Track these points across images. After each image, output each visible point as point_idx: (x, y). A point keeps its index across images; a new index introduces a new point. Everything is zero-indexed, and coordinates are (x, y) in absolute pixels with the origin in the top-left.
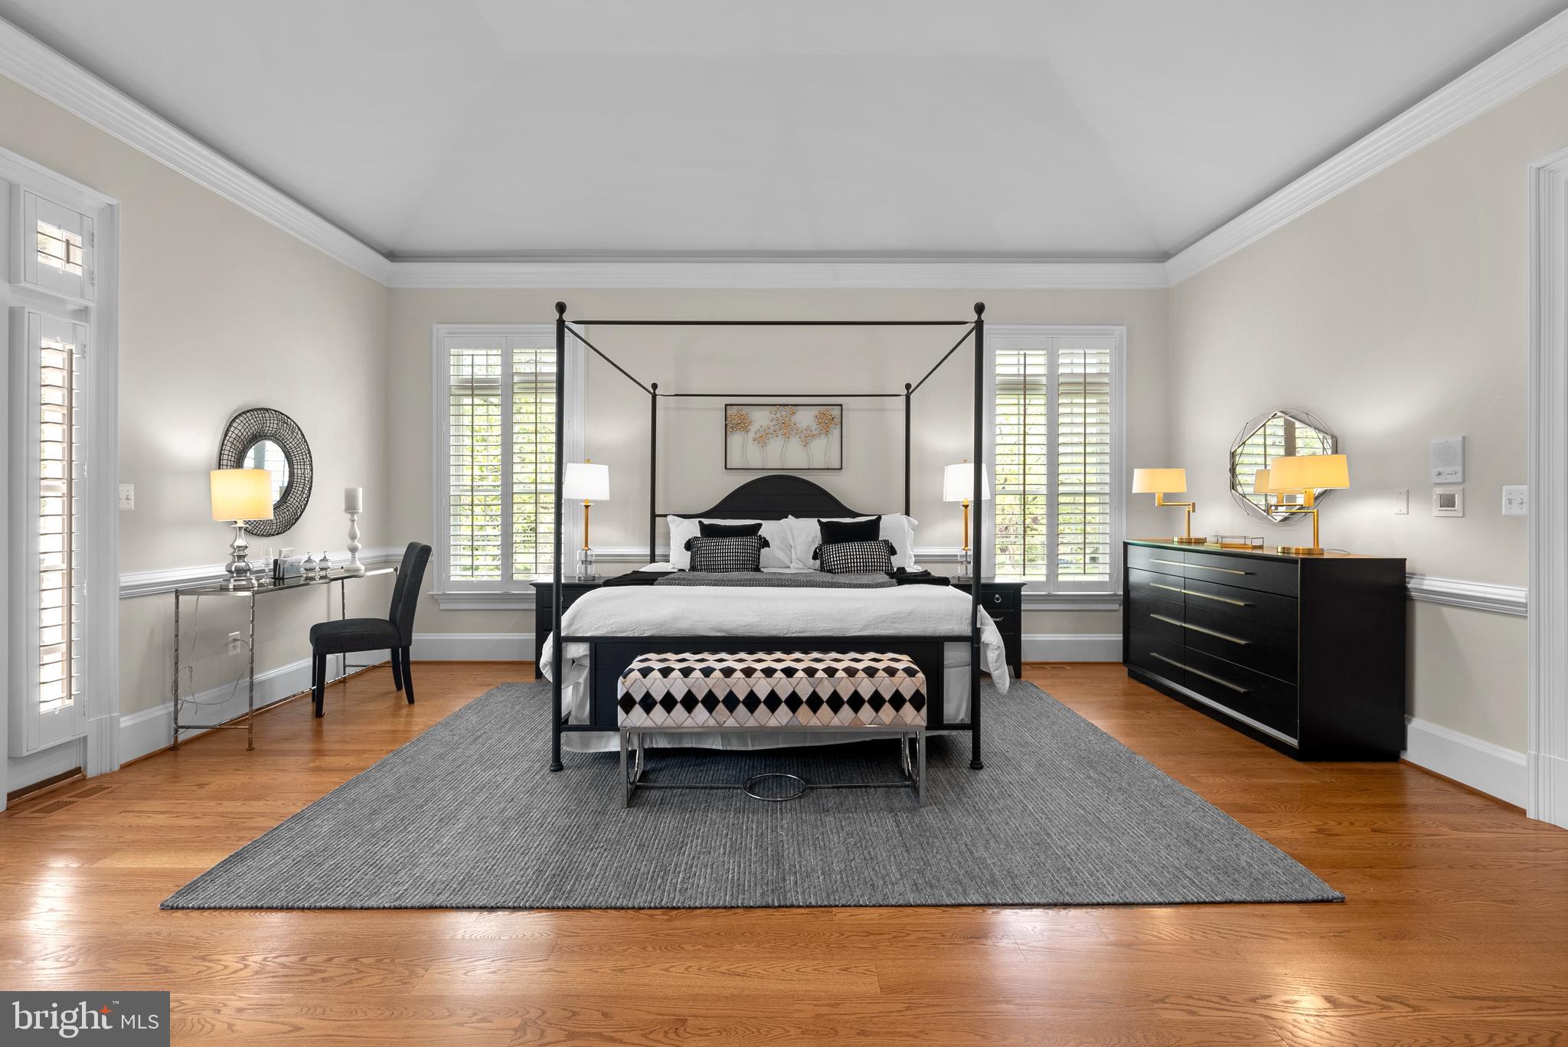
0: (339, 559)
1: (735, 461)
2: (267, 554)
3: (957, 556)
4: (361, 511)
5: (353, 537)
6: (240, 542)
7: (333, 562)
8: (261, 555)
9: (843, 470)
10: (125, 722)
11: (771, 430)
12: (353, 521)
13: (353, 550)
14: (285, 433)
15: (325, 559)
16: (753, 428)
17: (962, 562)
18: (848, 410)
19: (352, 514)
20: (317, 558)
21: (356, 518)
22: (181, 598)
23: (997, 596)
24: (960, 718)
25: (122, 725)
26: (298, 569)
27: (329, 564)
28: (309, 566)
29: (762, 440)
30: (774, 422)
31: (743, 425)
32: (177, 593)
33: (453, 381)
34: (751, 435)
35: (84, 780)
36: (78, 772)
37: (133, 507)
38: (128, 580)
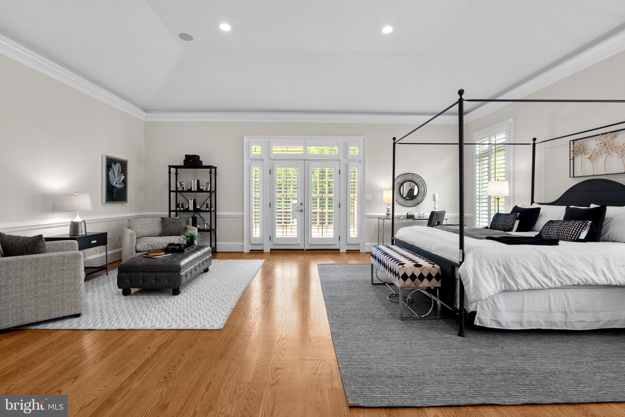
4: (437, 200)
5: (435, 208)
6: (389, 207)
12: (435, 203)
14: (415, 179)
19: (435, 201)
21: (436, 202)
25: (367, 244)
26: (414, 216)
27: (425, 216)
28: (419, 216)
29: (592, 158)
31: (582, 151)
32: (379, 218)
33: (478, 153)
34: (587, 156)
35: (360, 252)
36: (359, 250)
37: (371, 199)
38: (368, 214)
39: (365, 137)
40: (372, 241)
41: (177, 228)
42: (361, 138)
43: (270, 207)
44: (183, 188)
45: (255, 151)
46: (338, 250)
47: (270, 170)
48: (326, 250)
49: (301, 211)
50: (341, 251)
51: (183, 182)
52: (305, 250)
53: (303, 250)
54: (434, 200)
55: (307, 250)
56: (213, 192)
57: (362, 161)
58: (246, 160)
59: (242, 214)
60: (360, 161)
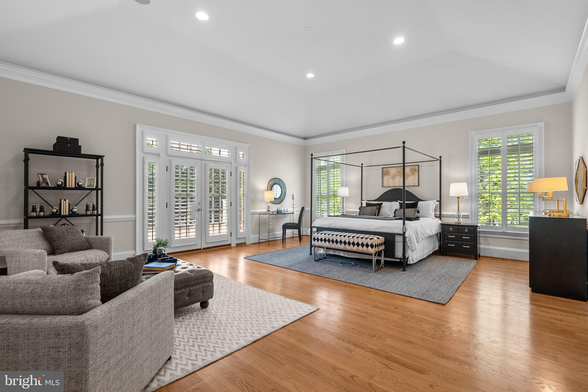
0: (290, 210)
1: (385, 185)
2: (275, 208)
3: (455, 215)
4: (295, 199)
5: (294, 205)
6: (269, 205)
7: (289, 211)
8: (274, 208)
9: (419, 186)
10: (252, 236)
11: (396, 175)
12: (293, 201)
13: (294, 208)
14: (280, 183)
15: (287, 210)
16: (391, 174)
17: (457, 217)
18: (421, 166)
19: (293, 200)
20: (286, 209)
22: (260, 215)
23: (466, 229)
24: (400, 256)
25: (251, 237)
26: (281, 211)
27: (288, 210)
28: (284, 211)
29: (393, 178)
30: (397, 172)
31: (388, 173)
32: (260, 214)
33: (317, 167)
34: (390, 176)
35: (246, 244)
36: (245, 243)
37: (253, 198)
38: (252, 211)
39: (250, 145)
40: (254, 234)
41: (78, 241)
42: (246, 146)
43: (167, 207)
44: (47, 183)
45: (153, 145)
46: (230, 245)
47: (167, 167)
48: (220, 247)
49: (199, 210)
50: (232, 246)
51: (45, 174)
52: (202, 249)
53: (200, 249)
54: (293, 198)
55: (204, 249)
56: (100, 189)
57: (247, 165)
58: (138, 153)
59: (133, 216)
60: (246, 165)
